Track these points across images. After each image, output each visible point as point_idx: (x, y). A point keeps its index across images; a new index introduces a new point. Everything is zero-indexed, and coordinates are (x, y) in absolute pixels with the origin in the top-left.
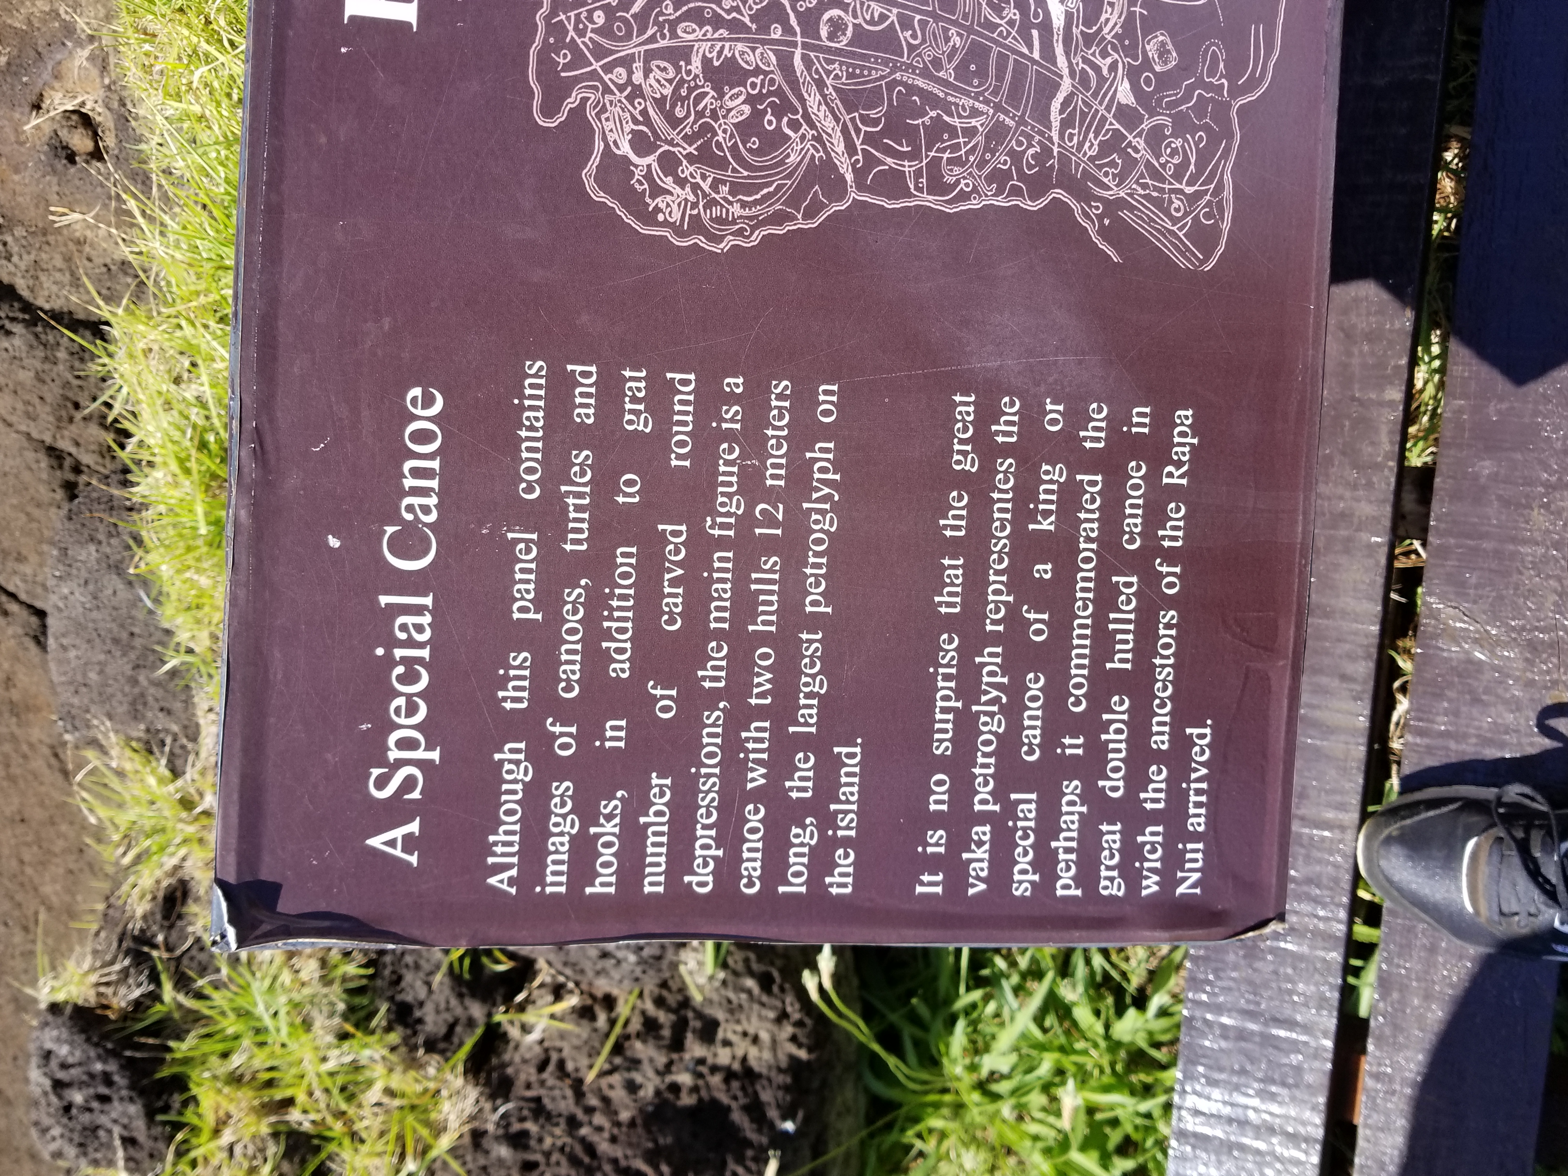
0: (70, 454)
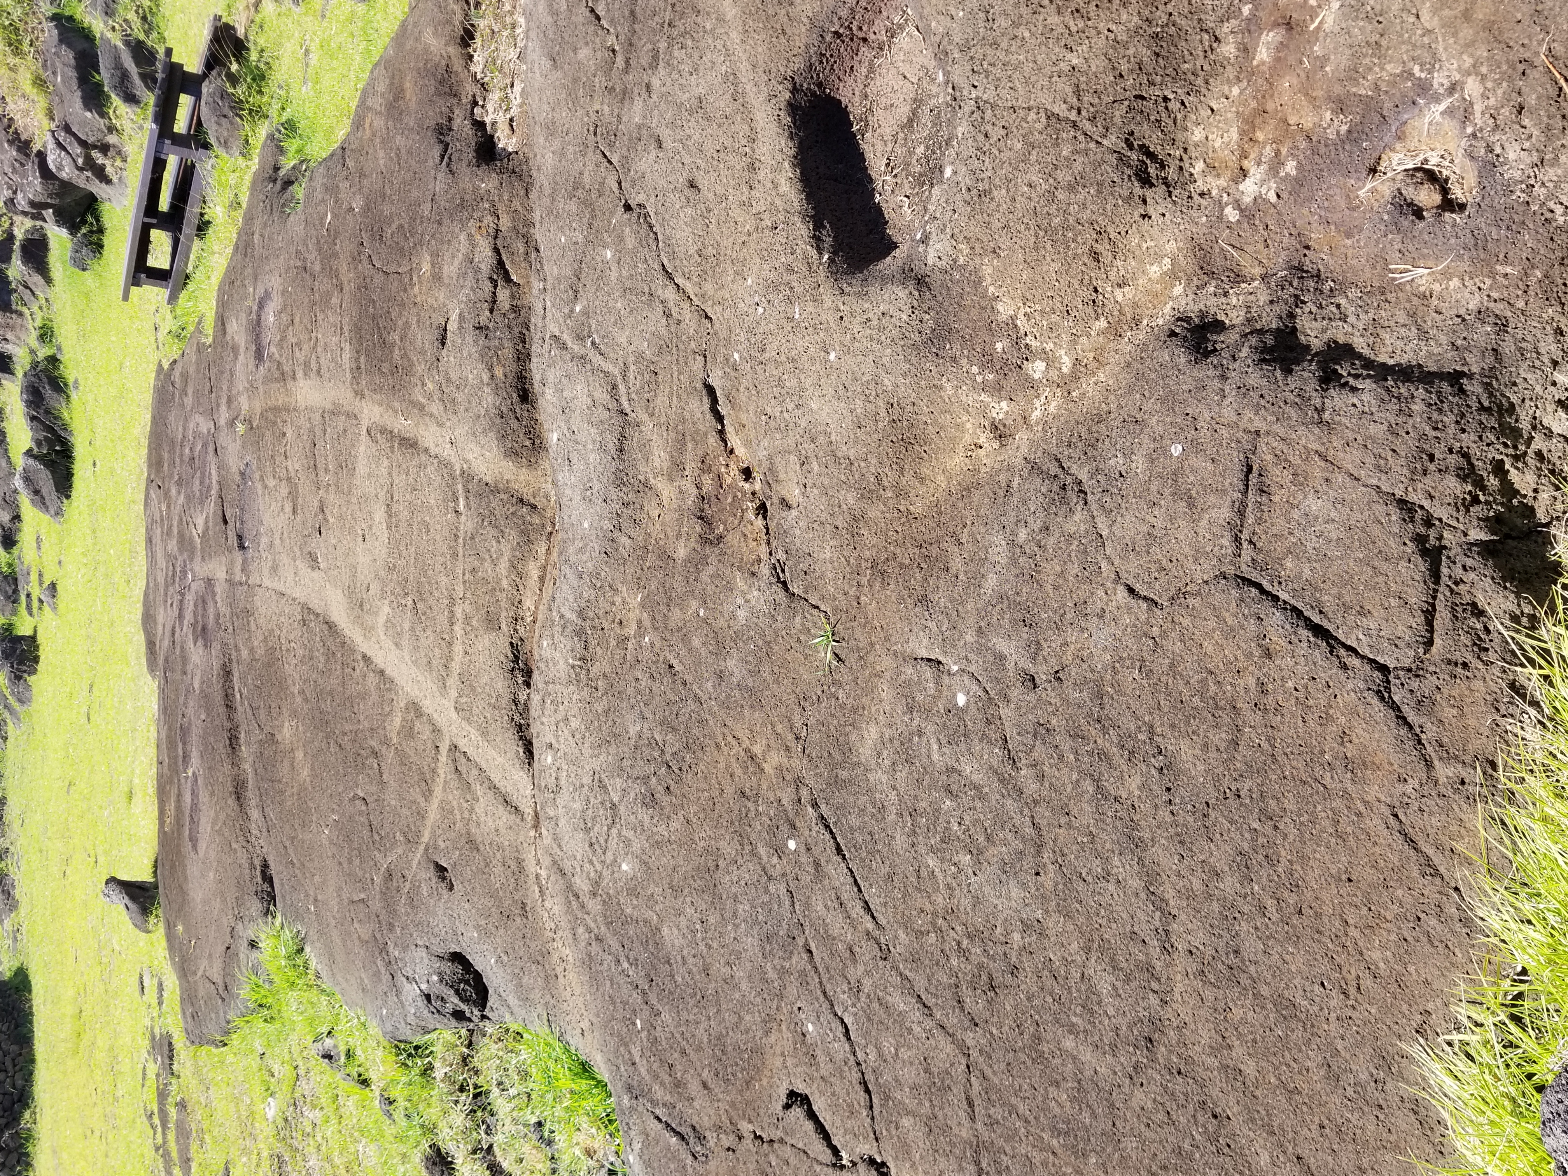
0: (1422, 507)
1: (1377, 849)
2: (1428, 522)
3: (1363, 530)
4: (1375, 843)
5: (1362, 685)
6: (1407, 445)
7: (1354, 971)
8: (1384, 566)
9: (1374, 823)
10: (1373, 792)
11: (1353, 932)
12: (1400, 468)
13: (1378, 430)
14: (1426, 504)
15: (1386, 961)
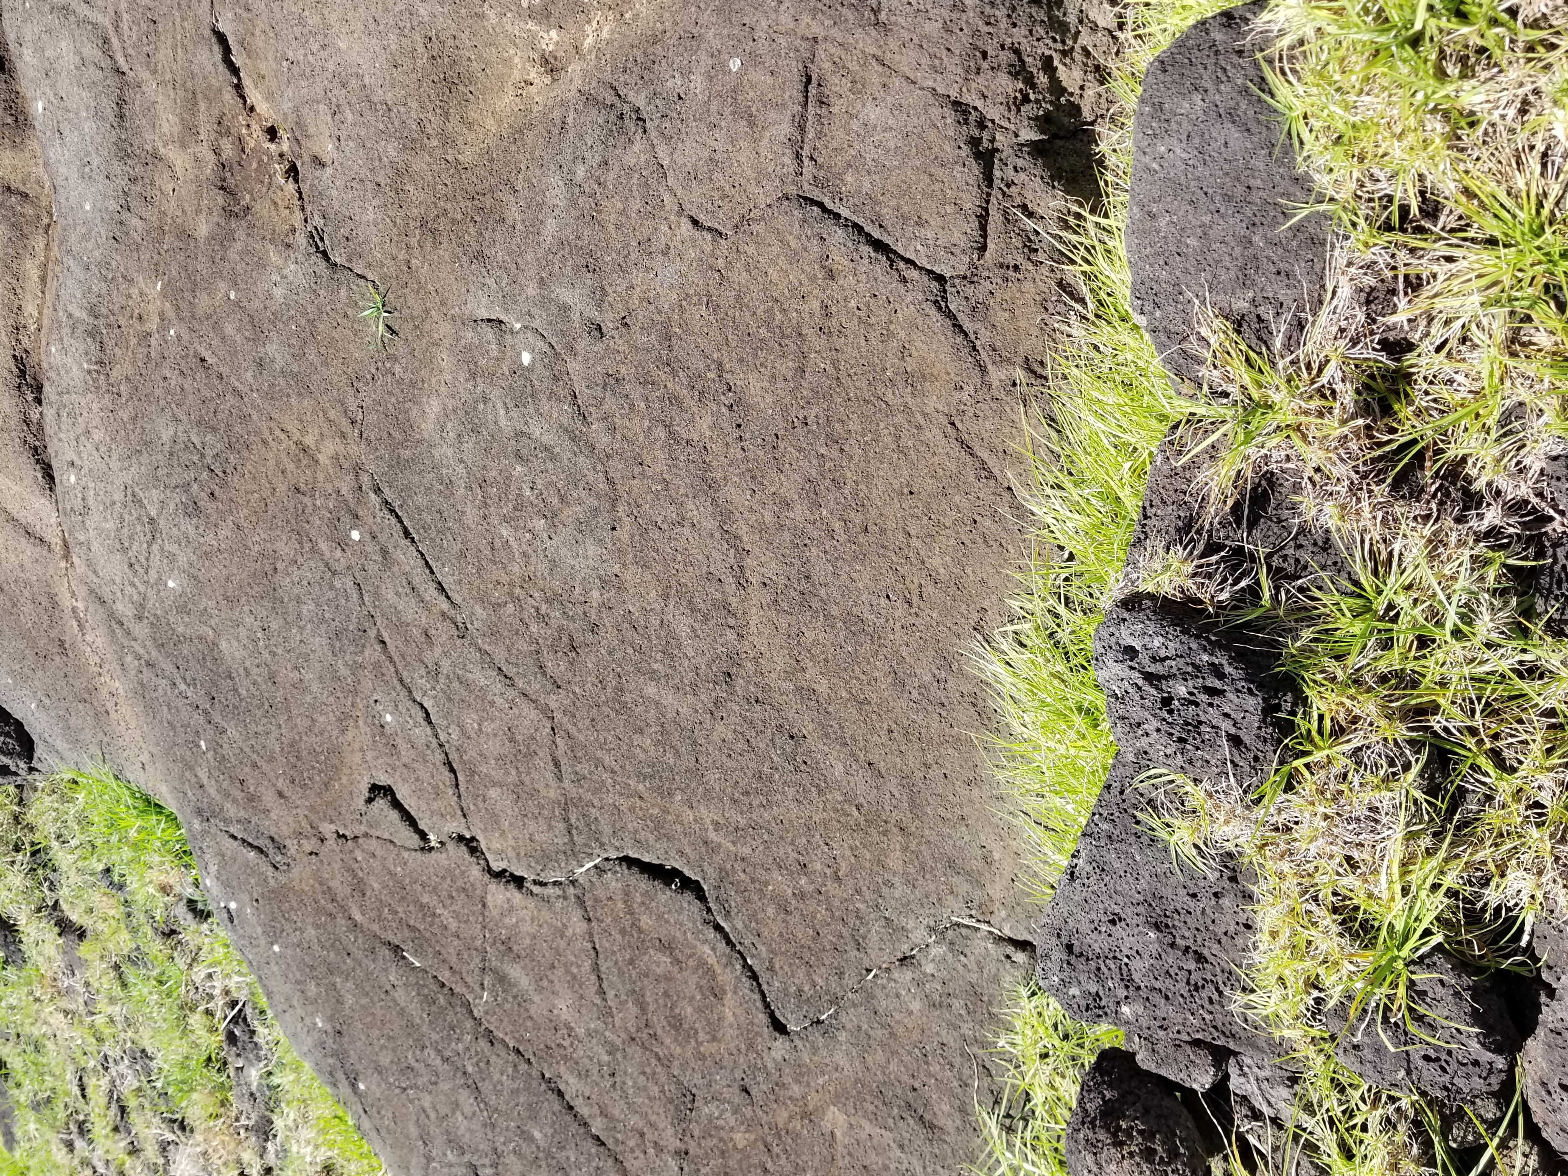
1: (936, 459)
2: (981, 125)
3: (920, 136)
4: (934, 454)
5: (921, 297)
6: (961, 42)
7: (916, 579)
8: (939, 172)
9: (933, 434)
10: (932, 403)
11: (915, 543)
12: (953, 66)
13: (932, 28)
14: (979, 104)
15: (946, 566)
